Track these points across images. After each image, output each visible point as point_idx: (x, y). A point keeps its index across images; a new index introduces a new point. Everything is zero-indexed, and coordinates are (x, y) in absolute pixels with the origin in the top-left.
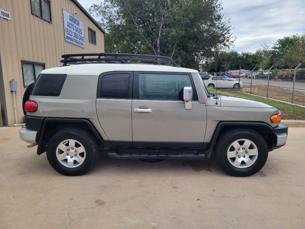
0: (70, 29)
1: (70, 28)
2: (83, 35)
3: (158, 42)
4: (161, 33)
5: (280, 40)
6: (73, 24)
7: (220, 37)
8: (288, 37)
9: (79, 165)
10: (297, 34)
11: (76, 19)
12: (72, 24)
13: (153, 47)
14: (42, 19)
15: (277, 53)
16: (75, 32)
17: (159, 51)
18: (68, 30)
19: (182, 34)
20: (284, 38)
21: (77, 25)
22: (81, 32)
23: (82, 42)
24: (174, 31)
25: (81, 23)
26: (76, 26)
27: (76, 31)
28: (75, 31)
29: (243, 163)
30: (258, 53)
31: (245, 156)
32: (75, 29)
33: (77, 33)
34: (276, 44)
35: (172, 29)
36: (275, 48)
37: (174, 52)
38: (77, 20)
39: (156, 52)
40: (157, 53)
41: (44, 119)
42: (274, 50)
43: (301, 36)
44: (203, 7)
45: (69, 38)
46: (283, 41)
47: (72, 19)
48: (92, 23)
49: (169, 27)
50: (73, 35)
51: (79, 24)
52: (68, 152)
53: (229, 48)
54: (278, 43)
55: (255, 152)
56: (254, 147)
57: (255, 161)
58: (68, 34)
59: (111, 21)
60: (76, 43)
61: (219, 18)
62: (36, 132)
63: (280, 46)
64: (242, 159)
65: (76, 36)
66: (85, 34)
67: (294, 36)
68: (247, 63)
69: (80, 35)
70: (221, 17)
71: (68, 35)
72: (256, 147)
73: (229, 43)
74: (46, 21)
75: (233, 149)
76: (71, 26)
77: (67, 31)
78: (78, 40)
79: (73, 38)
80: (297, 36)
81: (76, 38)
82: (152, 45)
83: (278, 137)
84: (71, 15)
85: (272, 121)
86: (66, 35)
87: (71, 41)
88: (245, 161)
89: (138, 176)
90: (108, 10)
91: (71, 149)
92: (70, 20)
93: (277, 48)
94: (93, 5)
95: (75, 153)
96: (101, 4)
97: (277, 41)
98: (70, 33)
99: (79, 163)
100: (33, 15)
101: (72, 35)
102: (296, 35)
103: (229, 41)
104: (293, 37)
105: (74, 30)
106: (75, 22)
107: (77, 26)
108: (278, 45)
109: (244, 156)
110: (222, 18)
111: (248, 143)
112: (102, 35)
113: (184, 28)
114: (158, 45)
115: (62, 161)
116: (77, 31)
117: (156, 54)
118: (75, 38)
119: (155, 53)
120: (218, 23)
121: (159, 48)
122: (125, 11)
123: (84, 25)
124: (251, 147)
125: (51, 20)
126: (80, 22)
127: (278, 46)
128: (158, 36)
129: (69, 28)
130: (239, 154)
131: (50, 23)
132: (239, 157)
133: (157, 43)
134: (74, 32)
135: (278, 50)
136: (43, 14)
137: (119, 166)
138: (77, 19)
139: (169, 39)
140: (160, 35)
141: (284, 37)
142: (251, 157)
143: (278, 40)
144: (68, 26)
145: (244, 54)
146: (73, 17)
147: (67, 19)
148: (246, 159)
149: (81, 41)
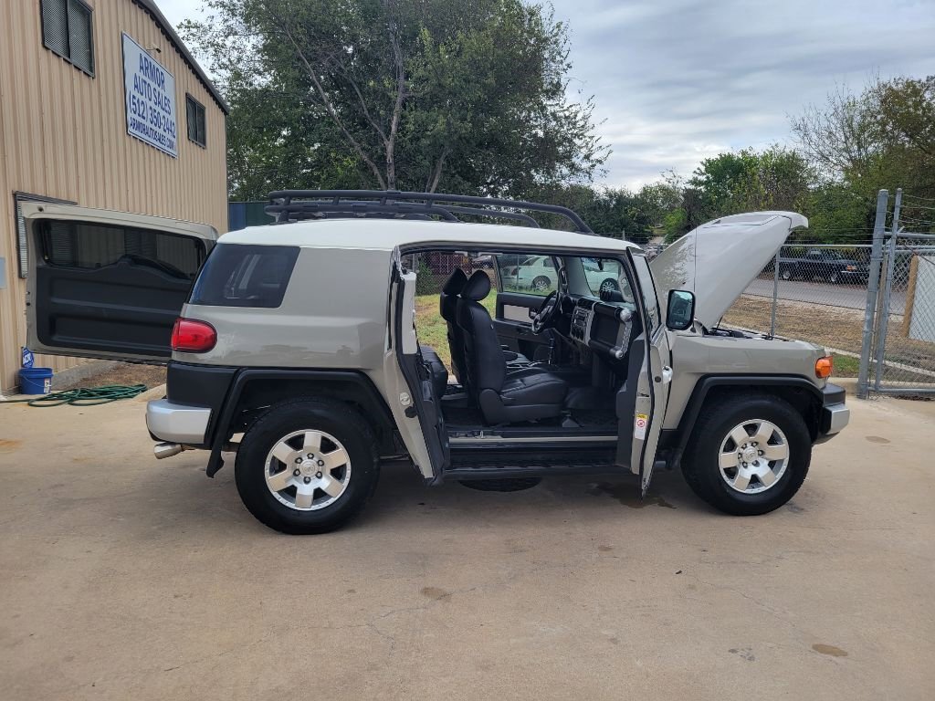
0: (142, 98)
1: (142, 94)
2: (172, 118)
3: (390, 148)
4: (399, 124)
5: (708, 161)
6: (148, 81)
7: (560, 144)
8: (729, 156)
9: (331, 501)
10: (751, 149)
11: (157, 66)
12: (145, 82)
13: (372, 164)
14: (69, 63)
15: (700, 197)
16: (154, 107)
17: (391, 175)
18: (135, 101)
19: (464, 131)
20: (719, 157)
21: (159, 85)
22: (167, 108)
23: (173, 139)
24: (442, 120)
25: (169, 80)
26: (155, 89)
27: (156, 104)
28: (151, 104)
29: (755, 480)
30: (645, 192)
31: (757, 461)
32: (153, 98)
33: (158, 109)
34: (698, 171)
35: (434, 114)
36: (695, 182)
37: (436, 181)
38: (158, 70)
39: (383, 177)
40: (386, 182)
41: (237, 373)
42: (692, 187)
43: (762, 154)
44: (520, 59)
45: (138, 126)
46: (717, 165)
47: (146, 67)
48: (197, 82)
49: (423, 108)
50: (149, 116)
51: (163, 82)
52: (298, 466)
53: (590, 178)
54: (703, 168)
55: (782, 451)
56: (780, 440)
57: (781, 474)
58: (135, 113)
59: (237, 75)
60: (154, 141)
61: (555, 90)
62: (208, 411)
63: (708, 178)
64: (752, 470)
65: (156, 120)
66: (177, 115)
67: (744, 153)
68: (621, 221)
69: (167, 115)
70: (562, 89)
71: (136, 117)
72: (784, 439)
73: (591, 164)
74: (79, 69)
75: (731, 446)
76: (142, 86)
77: (134, 104)
78: (161, 131)
79: (148, 124)
80: (752, 154)
81: (156, 125)
82: (371, 158)
83: (833, 412)
84: (144, 55)
85: (818, 374)
86: (130, 115)
87: (143, 135)
88: (760, 475)
89: (492, 525)
90: (234, 42)
91: (305, 459)
92: (141, 68)
93: (701, 183)
94: (185, 23)
95: (318, 468)
96: (209, 19)
97: (702, 163)
98: (142, 108)
99: (330, 497)
100: (47, 49)
101: (145, 115)
102: (748, 150)
103: (591, 159)
104: (740, 156)
105: (150, 100)
106: (153, 76)
107: (158, 89)
108: (703, 174)
109: (757, 464)
110: (563, 92)
111: (766, 428)
112: (221, 117)
113: (470, 115)
114: (390, 159)
115: (280, 492)
116: (159, 103)
117: (382, 183)
118: (153, 126)
119: (380, 180)
120: (557, 105)
121: (392, 168)
122: (289, 51)
123: (175, 86)
124: (773, 440)
125: (91, 69)
126: (167, 78)
127: (703, 178)
128: (388, 131)
129: (138, 95)
130: (745, 459)
131: (89, 76)
132: (745, 465)
133: (384, 149)
134: (151, 108)
135: (702, 188)
136: (72, 49)
137: (423, 504)
138: (159, 68)
139: (425, 142)
140: (394, 128)
141: (720, 155)
142: (772, 464)
143: (704, 161)
144: (136, 86)
145: (610, 196)
146: (149, 59)
147: (133, 67)
148: (762, 471)
149: (168, 135)
